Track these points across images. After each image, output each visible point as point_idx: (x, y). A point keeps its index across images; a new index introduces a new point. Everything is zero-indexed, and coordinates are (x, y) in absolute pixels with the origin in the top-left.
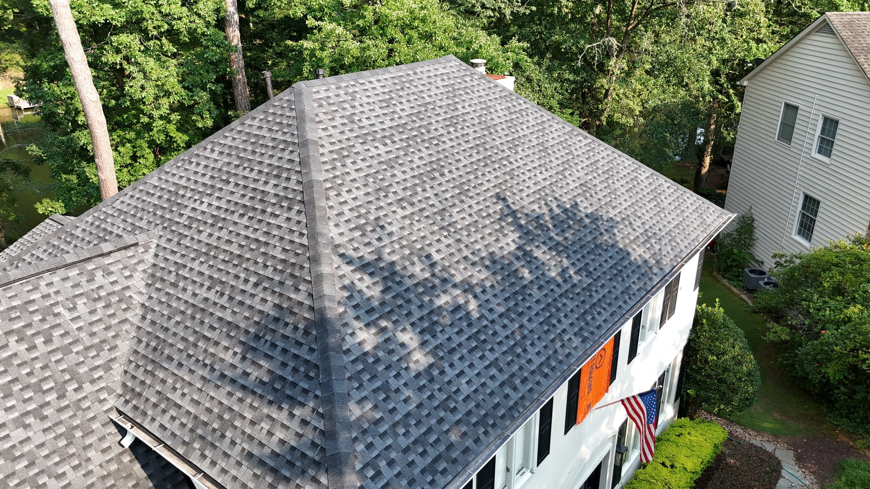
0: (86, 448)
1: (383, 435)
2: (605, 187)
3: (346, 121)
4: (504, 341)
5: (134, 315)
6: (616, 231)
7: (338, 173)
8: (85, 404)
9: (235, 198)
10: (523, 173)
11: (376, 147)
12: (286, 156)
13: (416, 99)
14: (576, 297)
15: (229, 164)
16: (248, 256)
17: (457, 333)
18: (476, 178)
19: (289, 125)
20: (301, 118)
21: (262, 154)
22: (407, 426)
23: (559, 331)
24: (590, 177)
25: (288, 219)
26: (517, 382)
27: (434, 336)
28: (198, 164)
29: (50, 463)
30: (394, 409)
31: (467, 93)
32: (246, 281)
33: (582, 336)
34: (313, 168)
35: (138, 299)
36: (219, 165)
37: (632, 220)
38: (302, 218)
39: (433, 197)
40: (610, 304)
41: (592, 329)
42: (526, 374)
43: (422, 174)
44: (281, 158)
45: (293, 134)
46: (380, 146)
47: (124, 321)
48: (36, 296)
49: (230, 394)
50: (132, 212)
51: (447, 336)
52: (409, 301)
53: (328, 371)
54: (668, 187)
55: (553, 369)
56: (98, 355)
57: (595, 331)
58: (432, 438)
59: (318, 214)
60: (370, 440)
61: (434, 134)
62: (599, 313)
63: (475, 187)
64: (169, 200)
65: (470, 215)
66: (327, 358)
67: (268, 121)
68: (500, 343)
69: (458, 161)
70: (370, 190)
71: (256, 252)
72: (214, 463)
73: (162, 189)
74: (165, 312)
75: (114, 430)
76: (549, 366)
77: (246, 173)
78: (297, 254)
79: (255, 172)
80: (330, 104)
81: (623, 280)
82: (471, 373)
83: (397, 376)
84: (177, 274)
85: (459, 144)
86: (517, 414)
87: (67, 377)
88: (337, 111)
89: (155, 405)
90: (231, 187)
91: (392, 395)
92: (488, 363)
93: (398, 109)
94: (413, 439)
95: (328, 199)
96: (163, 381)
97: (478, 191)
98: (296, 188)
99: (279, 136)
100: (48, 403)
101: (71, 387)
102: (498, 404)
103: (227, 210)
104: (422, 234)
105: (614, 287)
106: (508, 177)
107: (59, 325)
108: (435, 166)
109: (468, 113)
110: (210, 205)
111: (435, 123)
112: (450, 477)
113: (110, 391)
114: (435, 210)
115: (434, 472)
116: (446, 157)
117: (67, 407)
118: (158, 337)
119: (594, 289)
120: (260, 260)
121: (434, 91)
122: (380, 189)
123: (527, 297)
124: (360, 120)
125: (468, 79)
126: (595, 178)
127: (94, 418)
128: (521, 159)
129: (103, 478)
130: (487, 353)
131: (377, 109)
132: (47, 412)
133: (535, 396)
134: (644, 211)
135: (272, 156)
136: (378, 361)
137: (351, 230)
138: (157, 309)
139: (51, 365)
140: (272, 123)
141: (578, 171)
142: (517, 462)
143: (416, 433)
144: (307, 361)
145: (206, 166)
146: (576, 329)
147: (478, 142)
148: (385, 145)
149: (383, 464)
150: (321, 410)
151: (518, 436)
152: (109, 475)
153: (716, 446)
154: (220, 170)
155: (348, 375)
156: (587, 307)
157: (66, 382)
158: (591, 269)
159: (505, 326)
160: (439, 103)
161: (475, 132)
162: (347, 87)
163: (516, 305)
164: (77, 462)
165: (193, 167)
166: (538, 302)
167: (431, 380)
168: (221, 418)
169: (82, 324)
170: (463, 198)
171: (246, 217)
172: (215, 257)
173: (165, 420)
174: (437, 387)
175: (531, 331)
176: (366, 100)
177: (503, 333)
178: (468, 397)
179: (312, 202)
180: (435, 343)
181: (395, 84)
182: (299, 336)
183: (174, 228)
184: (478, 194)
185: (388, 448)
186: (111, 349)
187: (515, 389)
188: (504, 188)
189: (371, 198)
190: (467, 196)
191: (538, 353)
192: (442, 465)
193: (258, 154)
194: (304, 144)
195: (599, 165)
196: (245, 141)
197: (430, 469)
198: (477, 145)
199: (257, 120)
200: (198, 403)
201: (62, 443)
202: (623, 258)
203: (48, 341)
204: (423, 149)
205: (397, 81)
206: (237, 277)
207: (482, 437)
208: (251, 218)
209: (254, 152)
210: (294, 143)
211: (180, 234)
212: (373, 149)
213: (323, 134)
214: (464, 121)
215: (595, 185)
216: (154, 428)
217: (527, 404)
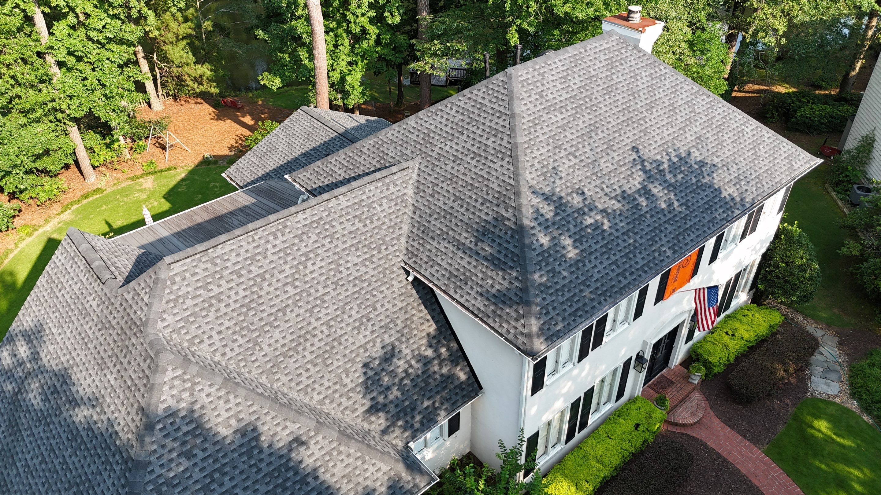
0: (392, 279)
1: (551, 295)
2: (715, 140)
3: (538, 97)
4: (623, 250)
5: (409, 210)
6: (715, 175)
7: (532, 137)
8: (390, 257)
9: (468, 146)
10: (654, 130)
11: (556, 116)
12: (501, 122)
13: (584, 74)
14: (675, 223)
15: (463, 120)
16: (477, 185)
17: (595, 243)
18: (620, 135)
19: (503, 100)
20: (510, 96)
21: (485, 118)
22: (563, 291)
23: (659, 245)
24: (705, 131)
25: (502, 166)
26: (627, 274)
27: (581, 244)
28: (442, 117)
29: (377, 285)
30: (557, 282)
31: (622, 64)
32: (476, 201)
33: (673, 249)
34: (518, 134)
35: (410, 201)
36: (456, 120)
37: (730, 166)
38: (510, 167)
39: (589, 152)
40: (698, 229)
41: (681, 245)
42: (633, 270)
43: (583, 134)
44: (497, 123)
45: (505, 107)
46: (558, 115)
47: (404, 213)
48: (364, 197)
49: (469, 263)
50: (400, 143)
51: (589, 245)
52: (568, 222)
53: (524, 259)
54: (769, 138)
55: (651, 268)
56: (394, 232)
57: (684, 246)
58: (576, 299)
59: (520, 165)
60: (544, 296)
61: (595, 102)
62: (689, 235)
63: (618, 143)
64: (424, 139)
65: (612, 164)
66: (524, 252)
67: (489, 94)
68: (620, 251)
69: (609, 122)
70: (550, 148)
71: (482, 184)
72: (462, 296)
73: (419, 130)
74: (428, 211)
75: (403, 272)
76: (648, 266)
77: (474, 129)
78: (507, 190)
79: (480, 130)
80: (529, 84)
81: (712, 213)
82: (600, 267)
83: (560, 265)
84: (433, 189)
85: (611, 109)
86: (624, 292)
87: (381, 242)
88: (532, 89)
89: (426, 263)
90: (464, 138)
91: (556, 274)
92: (611, 262)
93: (571, 83)
94: (565, 298)
95: (526, 155)
96: (430, 251)
97: (620, 146)
98: (507, 146)
99: (496, 106)
100: (374, 255)
101: (383, 248)
102: (614, 285)
103: (462, 153)
104: (580, 179)
105: (704, 218)
106: (642, 134)
107: (375, 214)
108: (593, 128)
109: (620, 82)
110: (451, 147)
111: (595, 93)
112: (583, 319)
113: (401, 252)
114: (590, 161)
115: (576, 316)
116: (601, 120)
117: (382, 258)
118: (424, 225)
119: (689, 218)
120: (484, 189)
121: (599, 65)
122: (556, 147)
123: (642, 222)
124: (546, 95)
125: (623, 51)
126: (708, 132)
127: (394, 265)
128: (654, 118)
129: (400, 295)
130: (612, 256)
131: (558, 85)
132: (374, 259)
133: (637, 283)
134: (742, 159)
135: (491, 121)
136: (550, 256)
137: (538, 176)
138: (422, 208)
139: (374, 235)
140: (491, 96)
141: (696, 126)
142: (621, 317)
143: (567, 295)
144: (512, 252)
145: (447, 120)
146: (671, 245)
147: (624, 107)
148: (561, 113)
149: (550, 308)
150: (520, 278)
151: (623, 304)
152: (402, 294)
153: (771, 326)
154: (457, 124)
155: (534, 262)
156: (681, 230)
157: (381, 245)
158: (690, 204)
159: (624, 241)
160: (600, 76)
161: (623, 97)
162: (540, 68)
163: (634, 227)
164: (388, 286)
165: (438, 118)
166: (648, 226)
167: (578, 269)
168: (464, 274)
169: (385, 214)
170: (609, 151)
171: (475, 160)
172: (456, 183)
173: (433, 271)
174: (580, 273)
175: (641, 245)
176: (551, 78)
177: (623, 245)
178: (597, 280)
179: (517, 157)
180: (582, 248)
181: (571, 62)
182: (508, 237)
183: (429, 159)
184: (619, 148)
185: (553, 301)
186: (399, 229)
187: (625, 278)
188: (638, 143)
189: (551, 154)
190: (611, 150)
191: (643, 258)
192: (580, 313)
193: (482, 117)
194: (512, 116)
195: (714, 121)
196: (473, 106)
197: (574, 314)
198: (624, 109)
199: (481, 92)
200: (451, 265)
201: (382, 276)
202: (716, 196)
203: (372, 222)
204: (586, 115)
205: (572, 60)
206: (470, 197)
207: (603, 302)
208: (478, 161)
209: (479, 115)
210: (506, 114)
211: (433, 163)
212: (553, 117)
213: (524, 108)
214: (617, 89)
215: (707, 138)
216: (427, 274)
217: (631, 287)
